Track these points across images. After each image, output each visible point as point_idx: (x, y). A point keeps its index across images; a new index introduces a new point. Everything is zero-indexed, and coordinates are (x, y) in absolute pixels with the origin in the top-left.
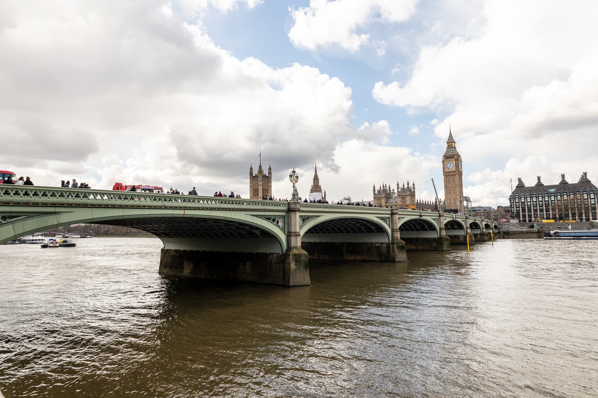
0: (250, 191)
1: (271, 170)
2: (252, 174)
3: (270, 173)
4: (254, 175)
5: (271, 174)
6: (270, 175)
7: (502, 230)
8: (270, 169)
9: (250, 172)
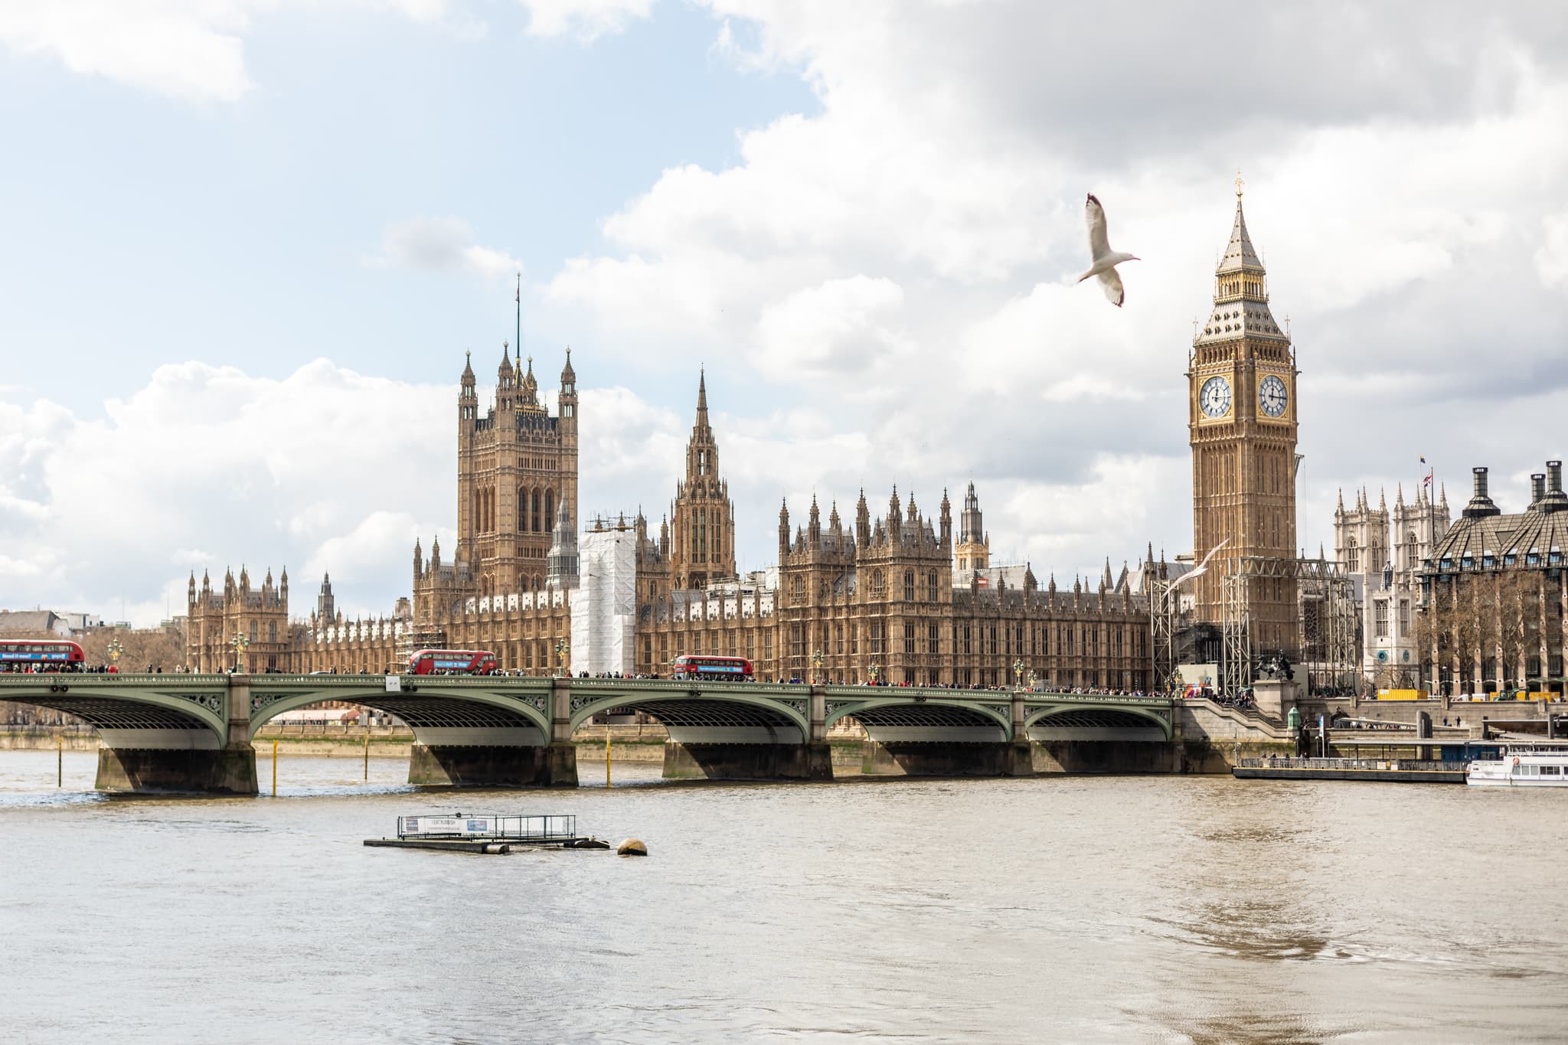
0: (462, 500)
1: (573, 383)
2: (475, 407)
3: (569, 400)
4: (482, 414)
5: (574, 406)
6: (568, 411)
7: (1188, 736)
8: (568, 377)
9: (463, 397)
